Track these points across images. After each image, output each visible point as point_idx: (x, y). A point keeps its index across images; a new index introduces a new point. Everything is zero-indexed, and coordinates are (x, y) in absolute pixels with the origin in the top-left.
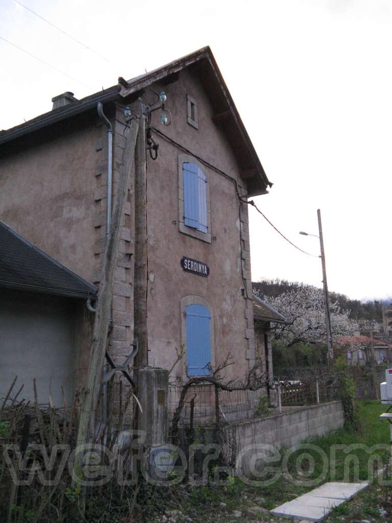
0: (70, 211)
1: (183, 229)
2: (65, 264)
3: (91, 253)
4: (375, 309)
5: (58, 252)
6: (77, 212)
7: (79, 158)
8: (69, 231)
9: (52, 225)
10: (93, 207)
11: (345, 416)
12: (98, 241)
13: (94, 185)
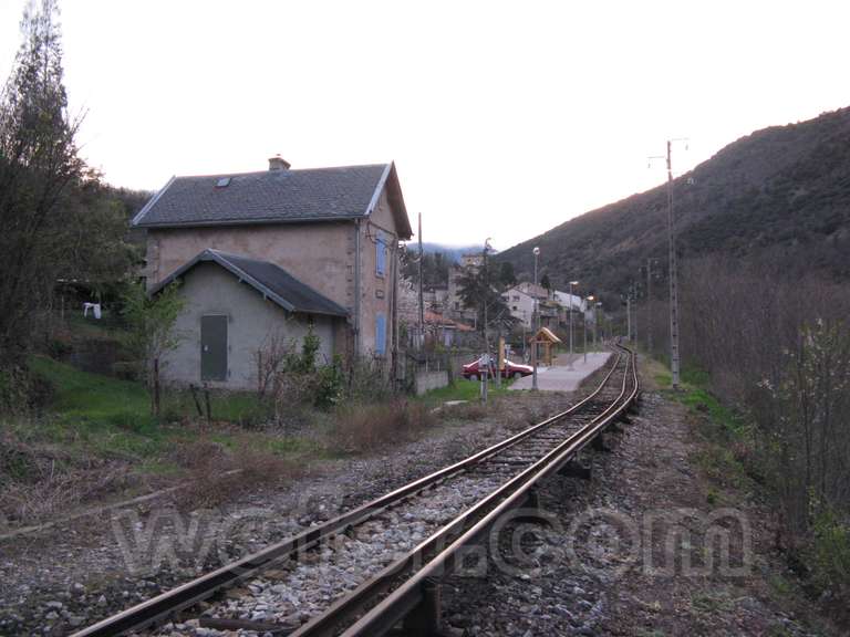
0: (331, 268)
1: (377, 275)
3: (345, 293)
7: (336, 240)
8: (330, 279)
9: (318, 274)
10: (346, 270)
11: (449, 381)
12: (350, 288)
13: (346, 257)
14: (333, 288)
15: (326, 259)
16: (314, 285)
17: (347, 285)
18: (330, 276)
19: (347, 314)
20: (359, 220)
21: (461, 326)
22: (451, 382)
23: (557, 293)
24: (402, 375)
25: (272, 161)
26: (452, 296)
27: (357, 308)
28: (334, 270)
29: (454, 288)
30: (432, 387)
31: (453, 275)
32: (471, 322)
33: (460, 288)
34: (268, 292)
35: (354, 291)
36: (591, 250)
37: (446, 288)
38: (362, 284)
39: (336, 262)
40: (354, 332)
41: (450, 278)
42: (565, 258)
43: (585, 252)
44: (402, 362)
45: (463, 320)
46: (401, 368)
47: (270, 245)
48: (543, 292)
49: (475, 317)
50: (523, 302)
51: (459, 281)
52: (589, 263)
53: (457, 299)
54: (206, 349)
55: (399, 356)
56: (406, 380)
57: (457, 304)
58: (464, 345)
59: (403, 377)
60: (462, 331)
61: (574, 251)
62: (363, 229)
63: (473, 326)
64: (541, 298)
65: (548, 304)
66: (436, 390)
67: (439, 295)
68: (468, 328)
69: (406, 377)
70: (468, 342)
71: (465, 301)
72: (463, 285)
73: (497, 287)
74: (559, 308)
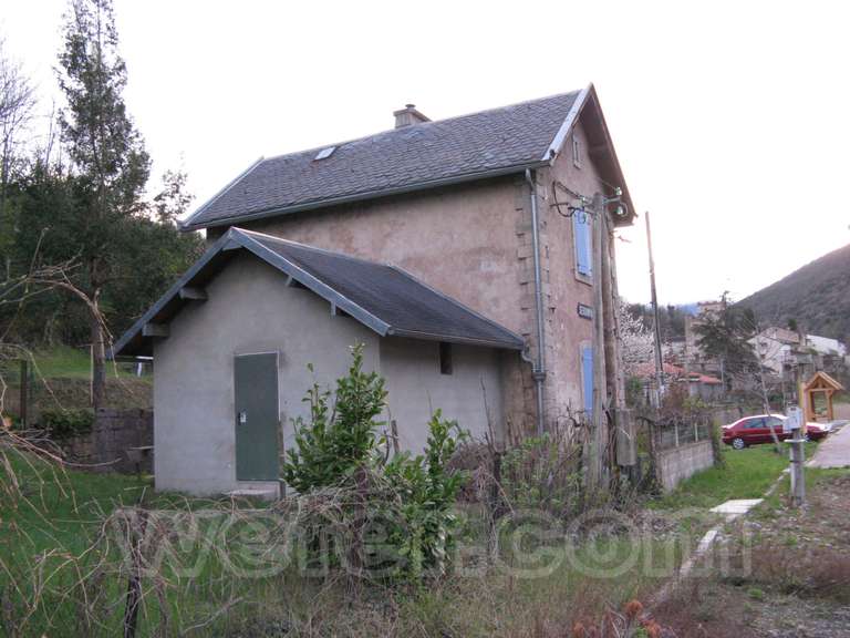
0: (489, 265)
1: (578, 277)
2: (487, 315)
3: (518, 308)
4: (669, 318)
5: (477, 304)
6: (496, 267)
7: (496, 215)
8: (490, 284)
9: (468, 277)
10: (517, 265)
11: (714, 455)
12: (526, 296)
13: (516, 243)
14: (496, 301)
15: (479, 251)
16: (462, 298)
17: (519, 292)
18: (489, 278)
19: (522, 344)
20: (533, 172)
21: (705, 379)
22: (718, 458)
23: (809, 337)
24: (629, 456)
25: (398, 114)
26: (691, 347)
27: (540, 334)
28: (495, 268)
29: (692, 338)
30: (689, 472)
31: (690, 325)
32: (717, 374)
33: (699, 337)
34: (339, 299)
35: (533, 301)
36: (835, 294)
37: (684, 340)
38: (546, 289)
39: (498, 254)
40: (537, 379)
41: (686, 328)
42: (807, 303)
43: (828, 296)
44: (628, 433)
45: (704, 372)
46: (627, 442)
47: (388, 235)
48: (794, 337)
49: (721, 368)
50: (773, 349)
51: (697, 330)
52: (836, 306)
53: (696, 350)
54: (243, 420)
55: (620, 419)
56: (638, 465)
57: (697, 355)
58: (712, 400)
59: (633, 462)
60: (707, 384)
61: (817, 295)
62: (543, 191)
63: (719, 378)
64: (791, 344)
65: (799, 350)
66: (696, 477)
67: (676, 347)
68: (714, 380)
69: (639, 459)
70: (716, 396)
71: (706, 351)
72: (702, 333)
73: (742, 334)
74: (815, 353)
